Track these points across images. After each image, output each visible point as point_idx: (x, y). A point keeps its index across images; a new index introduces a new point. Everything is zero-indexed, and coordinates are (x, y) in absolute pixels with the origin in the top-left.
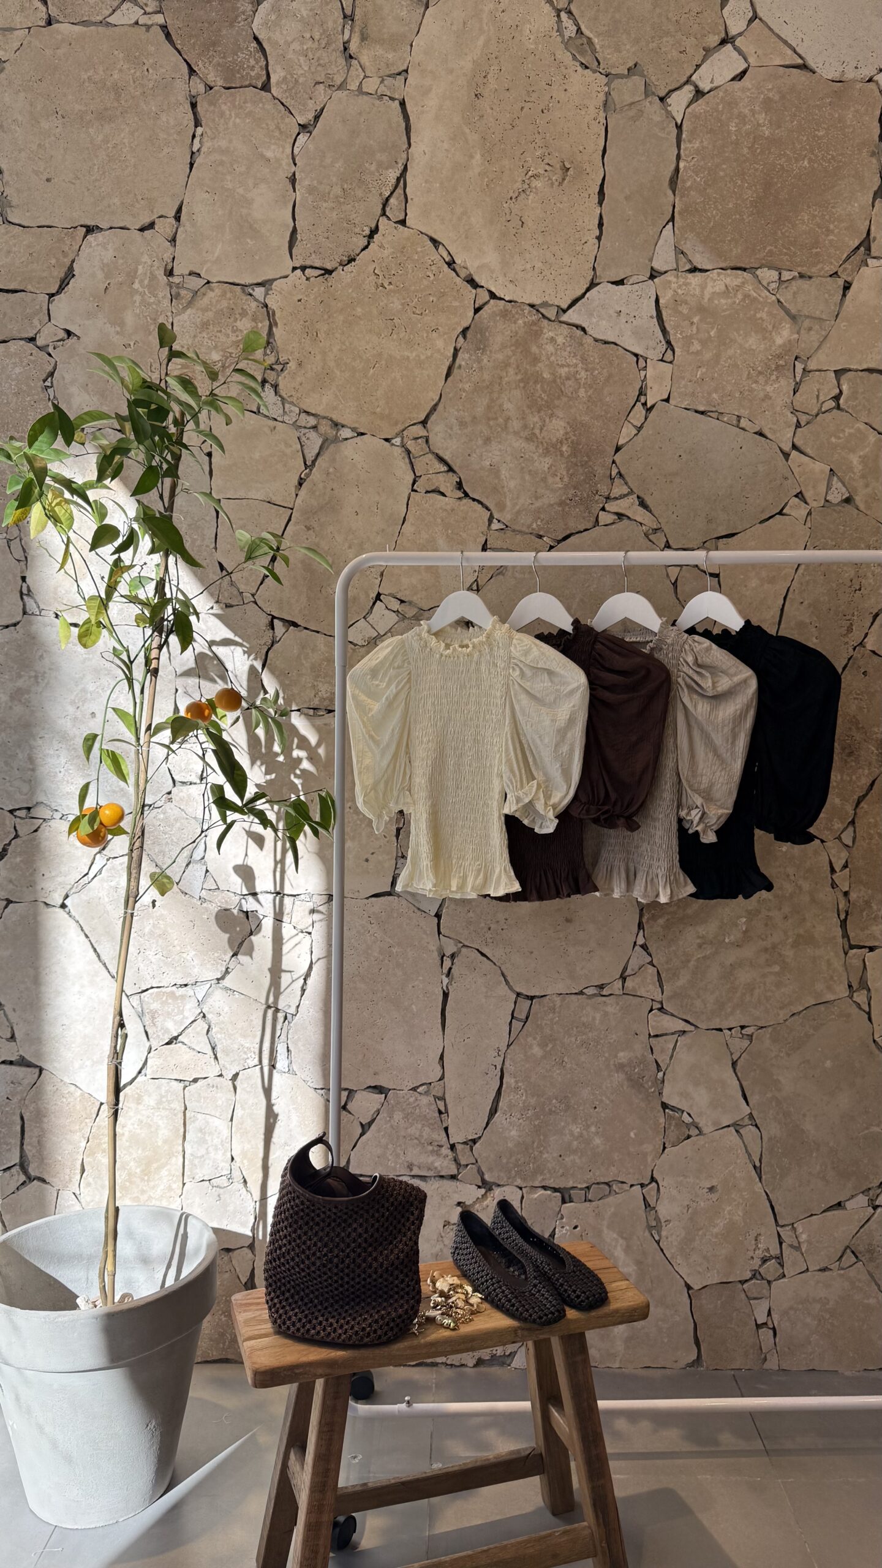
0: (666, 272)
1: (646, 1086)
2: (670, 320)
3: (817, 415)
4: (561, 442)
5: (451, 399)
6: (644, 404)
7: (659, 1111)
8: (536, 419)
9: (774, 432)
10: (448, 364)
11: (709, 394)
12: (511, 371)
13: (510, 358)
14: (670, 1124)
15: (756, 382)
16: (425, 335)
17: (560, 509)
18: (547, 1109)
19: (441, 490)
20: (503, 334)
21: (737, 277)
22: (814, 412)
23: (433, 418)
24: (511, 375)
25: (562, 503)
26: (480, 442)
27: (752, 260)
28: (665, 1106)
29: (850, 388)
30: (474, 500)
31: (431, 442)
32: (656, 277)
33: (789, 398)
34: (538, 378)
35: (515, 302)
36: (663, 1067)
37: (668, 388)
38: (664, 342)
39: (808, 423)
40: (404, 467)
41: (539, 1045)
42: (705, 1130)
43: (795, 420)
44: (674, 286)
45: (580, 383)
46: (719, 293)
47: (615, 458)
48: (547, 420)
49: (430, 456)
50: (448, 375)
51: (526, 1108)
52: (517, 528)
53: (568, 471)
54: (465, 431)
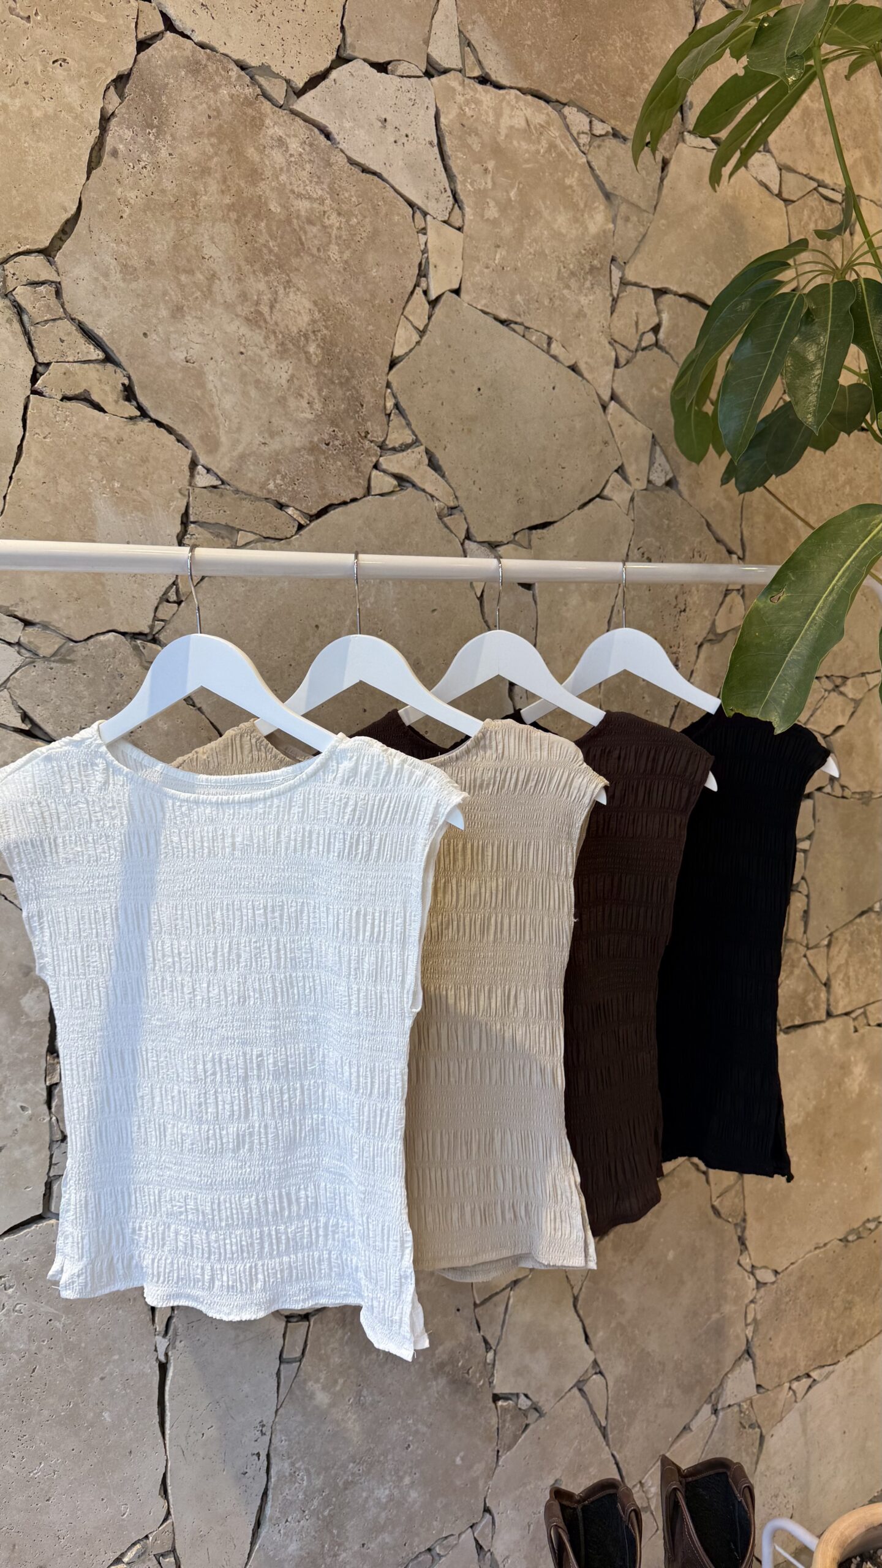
0: (446, 71)
1: (474, 1381)
2: (457, 158)
3: (637, 350)
4: (307, 338)
5: (101, 215)
6: (425, 293)
7: (490, 1409)
8: (262, 286)
9: (591, 369)
10: (91, 139)
11: (513, 293)
12: (214, 187)
13: (210, 158)
14: (504, 1421)
15: (568, 287)
16: (39, 68)
17: (312, 458)
18: (341, 1484)
19: (95, 397)
20: (193, 107)
21: (540, 110)
22: (633, 347)
23: (68, 245)
24: (211, 193)
25: (313, 449)
26: (164, 313)
27: (558, 90)
28: (496, 1398)
29: (671, 318)
30: (159, 424)
31: (65, 296)
32: (433, 76)
33: (606, 320)
34: (260, 210)
35: (213, 49)
36: (493, 1342)
37: (460, 270)
38: (449, 193)
39: (628, 362)
40: (11, 339)
41: (324, 1388)
42: (546, 1408)
43: (613, 354)
44: (460, 99)
45: (330, 237)
46: (518, 130)
47: (391, 377)
48: (281, 291)
49: (66, 324)
50: (92, 166)
51: (308, 1498)
52: (242, 487)
53: (320, 390)
54: (134, 285)
